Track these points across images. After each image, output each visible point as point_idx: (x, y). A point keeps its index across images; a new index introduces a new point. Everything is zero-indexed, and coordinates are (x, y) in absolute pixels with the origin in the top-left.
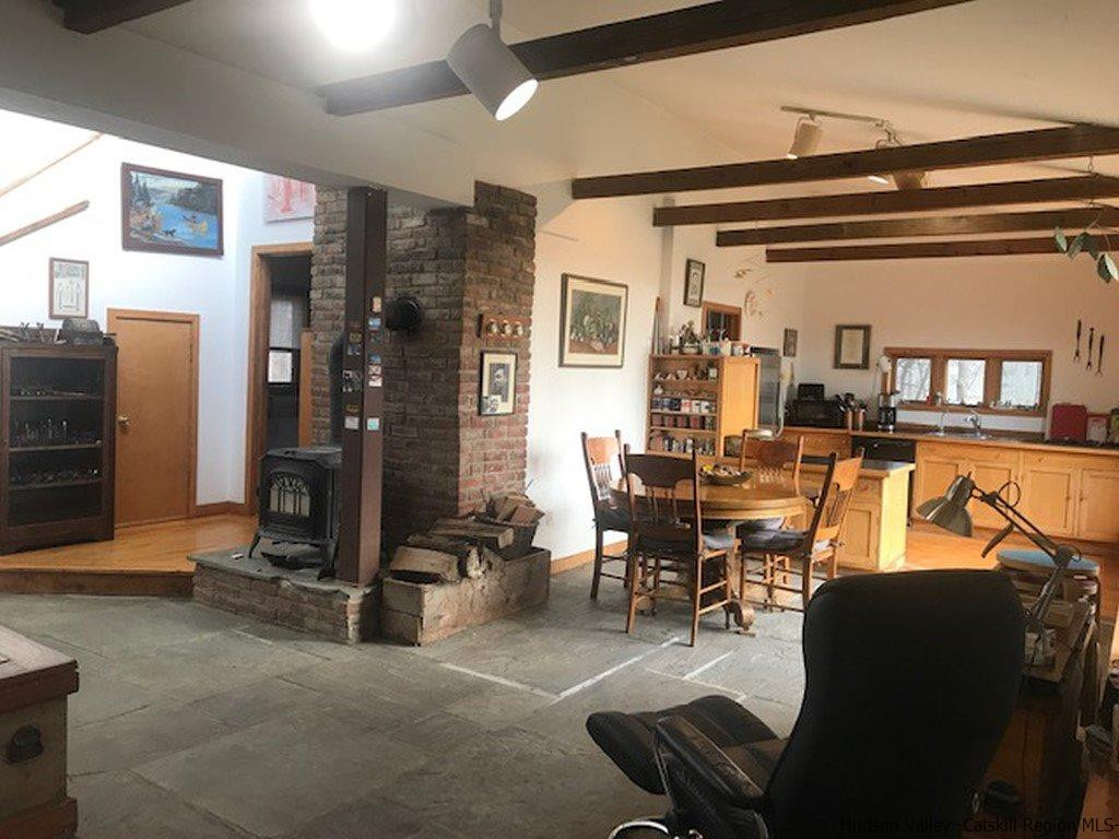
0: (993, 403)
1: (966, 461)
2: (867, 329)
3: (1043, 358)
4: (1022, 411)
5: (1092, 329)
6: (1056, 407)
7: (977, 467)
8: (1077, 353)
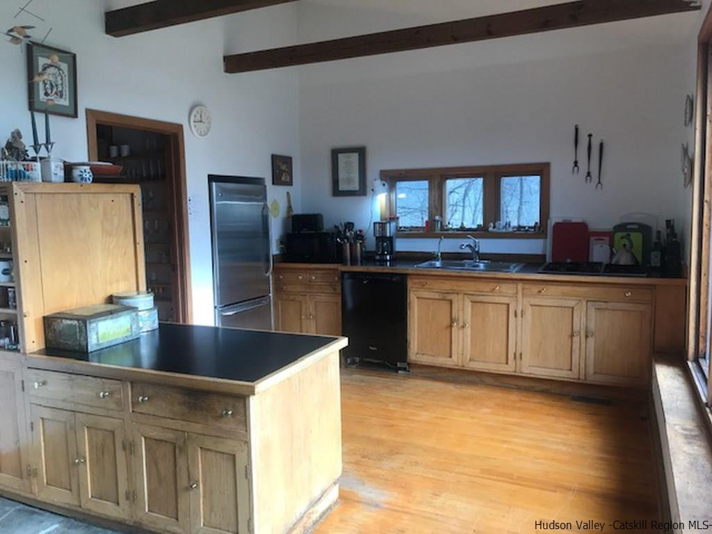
0: (492, 225)
1: (461, 296)
2: (361, 152)
3: (541, 170)
4: (521, 233)
5: (590, 136)
6: (557, 224)
7: (473, 302)
8: (576, 163)
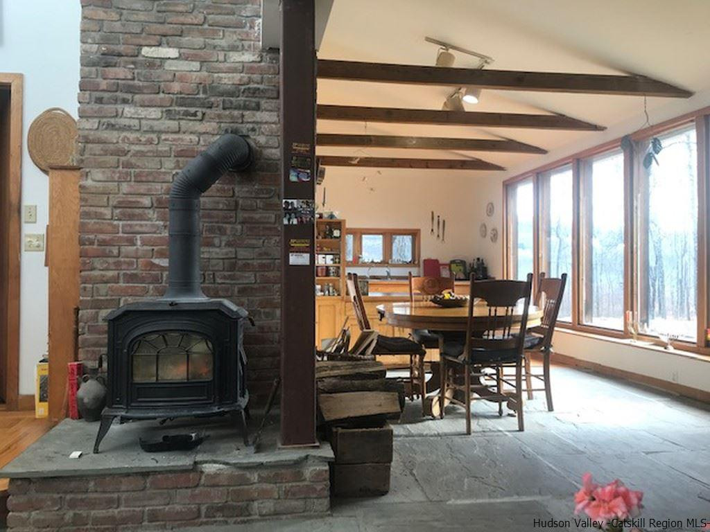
4: (404, 264)
5: (439, 217)
6: (425, 260)
8: (432, 230)
